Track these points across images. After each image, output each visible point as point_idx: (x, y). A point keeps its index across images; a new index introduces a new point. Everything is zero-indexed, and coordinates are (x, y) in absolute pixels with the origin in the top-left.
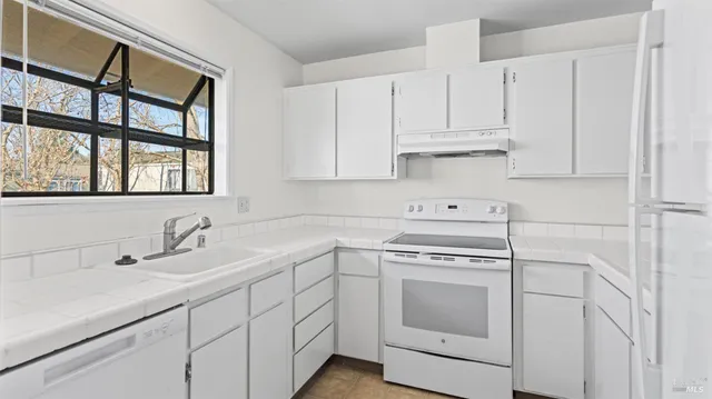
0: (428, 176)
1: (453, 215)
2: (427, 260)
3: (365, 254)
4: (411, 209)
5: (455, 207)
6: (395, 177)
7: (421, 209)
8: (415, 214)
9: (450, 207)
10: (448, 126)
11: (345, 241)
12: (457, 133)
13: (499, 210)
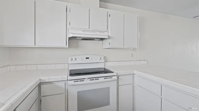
0: (77, 47)
1: (88, 61)
2: (88, 81)
3: (57, 84)
4: (72, 60)
5: (88, 58)
6: (67, 47)
7: (76, 60)
8: (74, 62)
9: (86, 58)
10: (89, 29)
11: (45, 79)
12: (92, 31)
13: (102, 58)
